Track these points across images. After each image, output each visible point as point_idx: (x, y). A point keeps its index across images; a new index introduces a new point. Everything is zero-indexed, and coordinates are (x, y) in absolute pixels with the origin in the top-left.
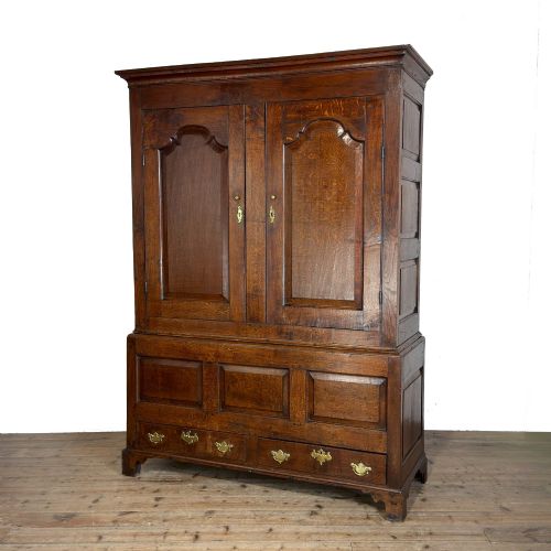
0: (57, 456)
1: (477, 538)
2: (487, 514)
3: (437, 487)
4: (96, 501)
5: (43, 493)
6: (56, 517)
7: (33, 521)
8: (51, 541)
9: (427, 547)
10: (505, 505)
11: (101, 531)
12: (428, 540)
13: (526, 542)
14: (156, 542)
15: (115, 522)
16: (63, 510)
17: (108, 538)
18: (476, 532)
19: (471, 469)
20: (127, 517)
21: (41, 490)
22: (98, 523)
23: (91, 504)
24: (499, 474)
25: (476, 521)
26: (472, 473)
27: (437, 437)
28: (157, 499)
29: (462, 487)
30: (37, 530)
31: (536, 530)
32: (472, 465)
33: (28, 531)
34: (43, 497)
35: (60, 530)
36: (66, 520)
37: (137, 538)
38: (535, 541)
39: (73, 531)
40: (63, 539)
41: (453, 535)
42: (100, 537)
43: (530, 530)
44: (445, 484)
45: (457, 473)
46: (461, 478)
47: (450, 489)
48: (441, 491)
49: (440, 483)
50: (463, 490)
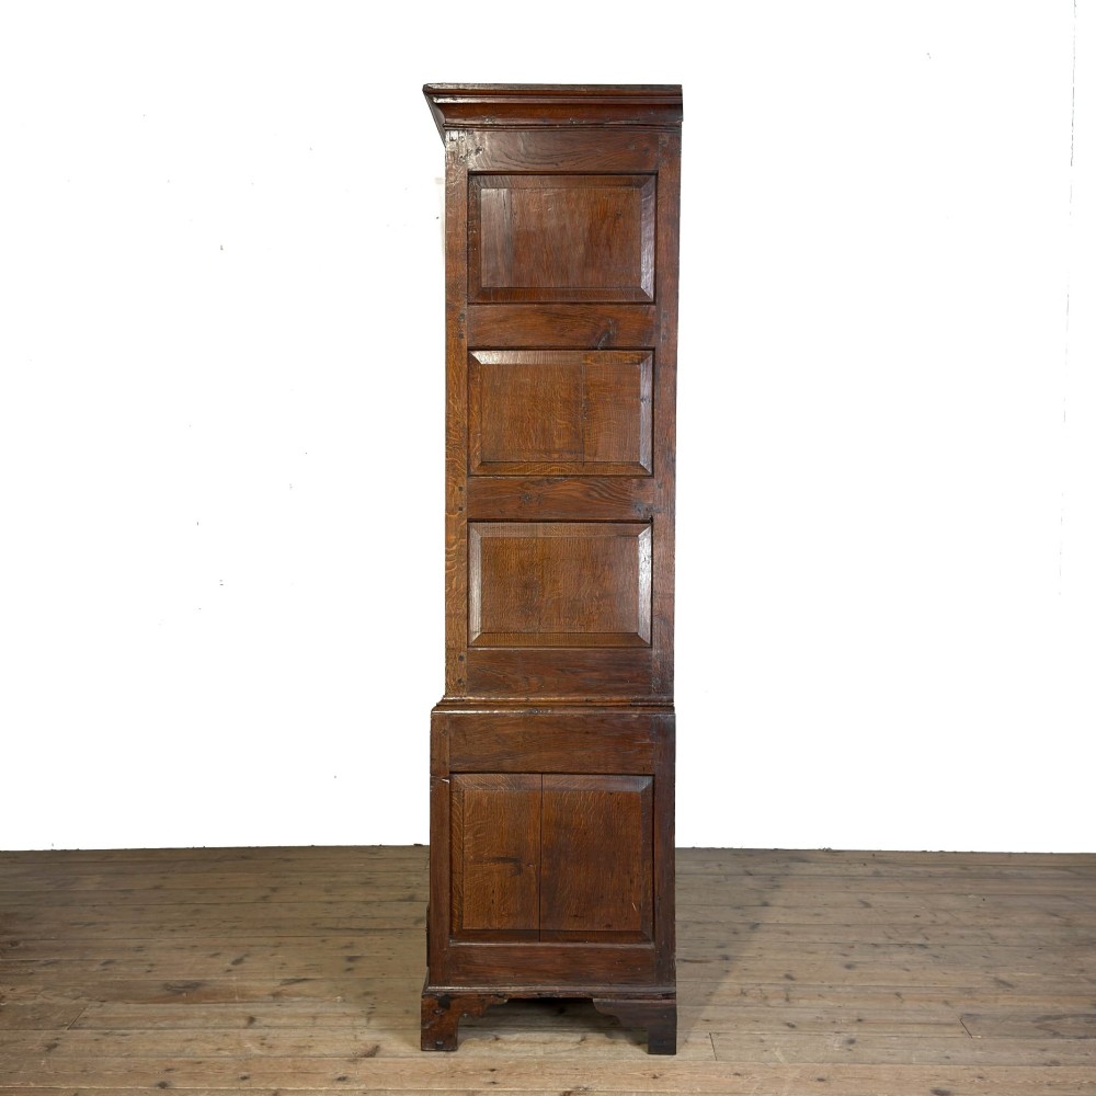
0: (157, 888)
1: (948, 1030)
2: (970, 991)
3: (876, 945)
4: (237, 962)
5: (140, 949)
6: (166, 986)
7: (126, 993)
8: (162, 1025)
9: (852, 1042)
10: (1004, 976)
11: (251, 1010)
12: (854, 1031)
13: (1038, 1038)
14: (354, 1028)
15: (276, 995)
16: (179, 977)
17: (267, 1021)
18: (944, 1020)
19: (945, 917)
20: (297, 987)
21: (133, 943)
22: (245, 996)
23: (228, 965)
24: (999, 926)
25: (946, 1003)
26: (947, 923)
27: (880, 862)
28: (351, 959)
29: (923, 946)
30: (134, 1009)
31: (1058, 1017)
32: (946, 911)
33: (118, 1009)
34: (140, 955)
35: (177, 1008)
36: (187, 992)
37: (319, 1021)
38: (1056, 1035)
39: (200, 1010)
40: (182, 1023)
41: (903, 1023)
42: (252, 1020)
43: (1048, 1018)
44: (892, 942)
45: (916, 924)
46: (923, 931)
47: (901, 949)
48: (885, 953)
49: (880, 940)
50: (926, 951)
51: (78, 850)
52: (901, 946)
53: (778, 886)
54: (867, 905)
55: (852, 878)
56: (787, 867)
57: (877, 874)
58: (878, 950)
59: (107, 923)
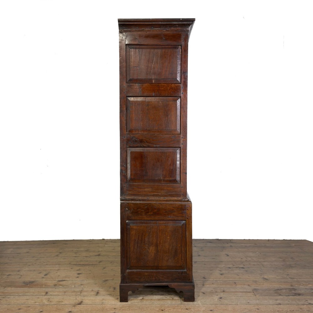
0: (27, 252)
1: (249, 294)
2: (256, 282)
3: (229, 268)
4: (46, 275)
5: (19, 271)
6: (24, 282)
7: (12, 284)
8: (20, 295)
9: (221, 298)
10: (266, 277)
11: (47, 290)
12: (222, 295)
13: (275, 296)
14: (76, 295)
15: (55, 285)
16: (28, 279)
17: (51, 293)
18: (248, 291)
19: (249, 259)
20: (61, 283)
21: (17, 269)
22: (46, 286)
23: (43, 276)
24: (264, 261)
25: (249, 285)
26: (250, 261)
27: (232, 243)
28: (79, 274)
29: (243, 268)
30: (13, 289)
31: (281, 290)
32: (250, 257)
33: (9, 289)
34: (18, 273)
35: (26, 289)
36: (29, 284)
37: (66, 294)
38: (280, 295)
39: (32, 290)
40: (26, 294)
41: (236, 292)
42: (47, 293)
43: (278, 290)
44: (234, 267)
45: (241, 261)
46: (243, 263)
47: (237, 269)
48: (232, 270)
49: (231, 266)
50: (244, 269)
51: (8, 241)
52: (237, 268)
53: (203, 250)
54: (228, 256)
55: (224, 247)
56: (206, 244)
57: (231, 246)
58: (230, 269)
59: (11, 263)
